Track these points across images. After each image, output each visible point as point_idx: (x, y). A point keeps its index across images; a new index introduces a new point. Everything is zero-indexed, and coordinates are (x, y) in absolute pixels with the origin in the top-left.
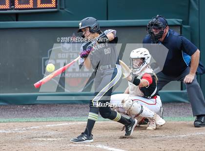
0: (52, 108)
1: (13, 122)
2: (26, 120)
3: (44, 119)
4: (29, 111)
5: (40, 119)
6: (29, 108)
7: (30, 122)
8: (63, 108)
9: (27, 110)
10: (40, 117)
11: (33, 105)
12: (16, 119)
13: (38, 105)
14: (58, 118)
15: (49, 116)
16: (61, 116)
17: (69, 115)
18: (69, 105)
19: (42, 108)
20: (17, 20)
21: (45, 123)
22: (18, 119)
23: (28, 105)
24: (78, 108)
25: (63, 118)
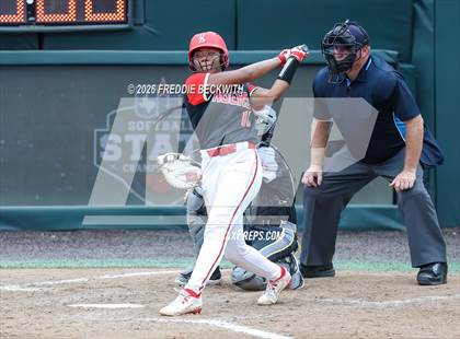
0: (114, 240)
1: (30, 268)
2: (58, 265)
3: (96, 262)
4: (65, 245)
5: (87, 263)
6: (63, 238)
7: (65, 267)
8: (137, 239)
9: (60, 242)
10: (88, 257)
11: (73, 231)
12: (36, 260)
13: (84, 232)
14: (126, 260)
15: (107, 256)
16: (134, 257)
17: (150, 255)
18: (152, 233)
19: (92, 239)
20: (40, 48)
21: (98, 271)
22: (41, 261)
23: (62, 231)
24: (171, 240)
25: (137, 260)
